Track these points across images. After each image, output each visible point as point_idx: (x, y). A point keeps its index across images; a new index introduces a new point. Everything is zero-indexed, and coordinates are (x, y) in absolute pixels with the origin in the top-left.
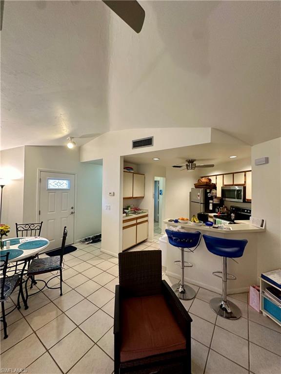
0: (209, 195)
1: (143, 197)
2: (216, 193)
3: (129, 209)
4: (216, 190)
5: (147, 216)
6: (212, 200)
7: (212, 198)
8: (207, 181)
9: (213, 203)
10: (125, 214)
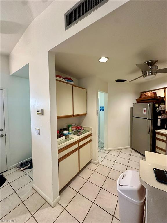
0: (158, 110)
1: (85, 115)
2: (165, 108)
3: (70, 128)
4: (165, 104)
5: (90, 135)
6: (161, 115)
7: (160, 113)
9: (161, 119)
10: (64, 137)
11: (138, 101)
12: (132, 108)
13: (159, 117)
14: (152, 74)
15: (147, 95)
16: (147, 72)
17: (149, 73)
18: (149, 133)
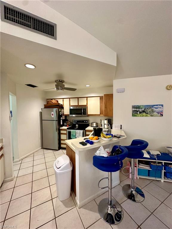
0: (61, 113)
2: (64, 112)
4: (63, 109)
7: (62, 116)
8: (56, 102)
11: (46, 107)
12: (41, 112)
13: (61, 118)
14: (62, 90)
15: (53, 102)
16: (59, 87)
17: (60, 88)
18: (57, 131)
